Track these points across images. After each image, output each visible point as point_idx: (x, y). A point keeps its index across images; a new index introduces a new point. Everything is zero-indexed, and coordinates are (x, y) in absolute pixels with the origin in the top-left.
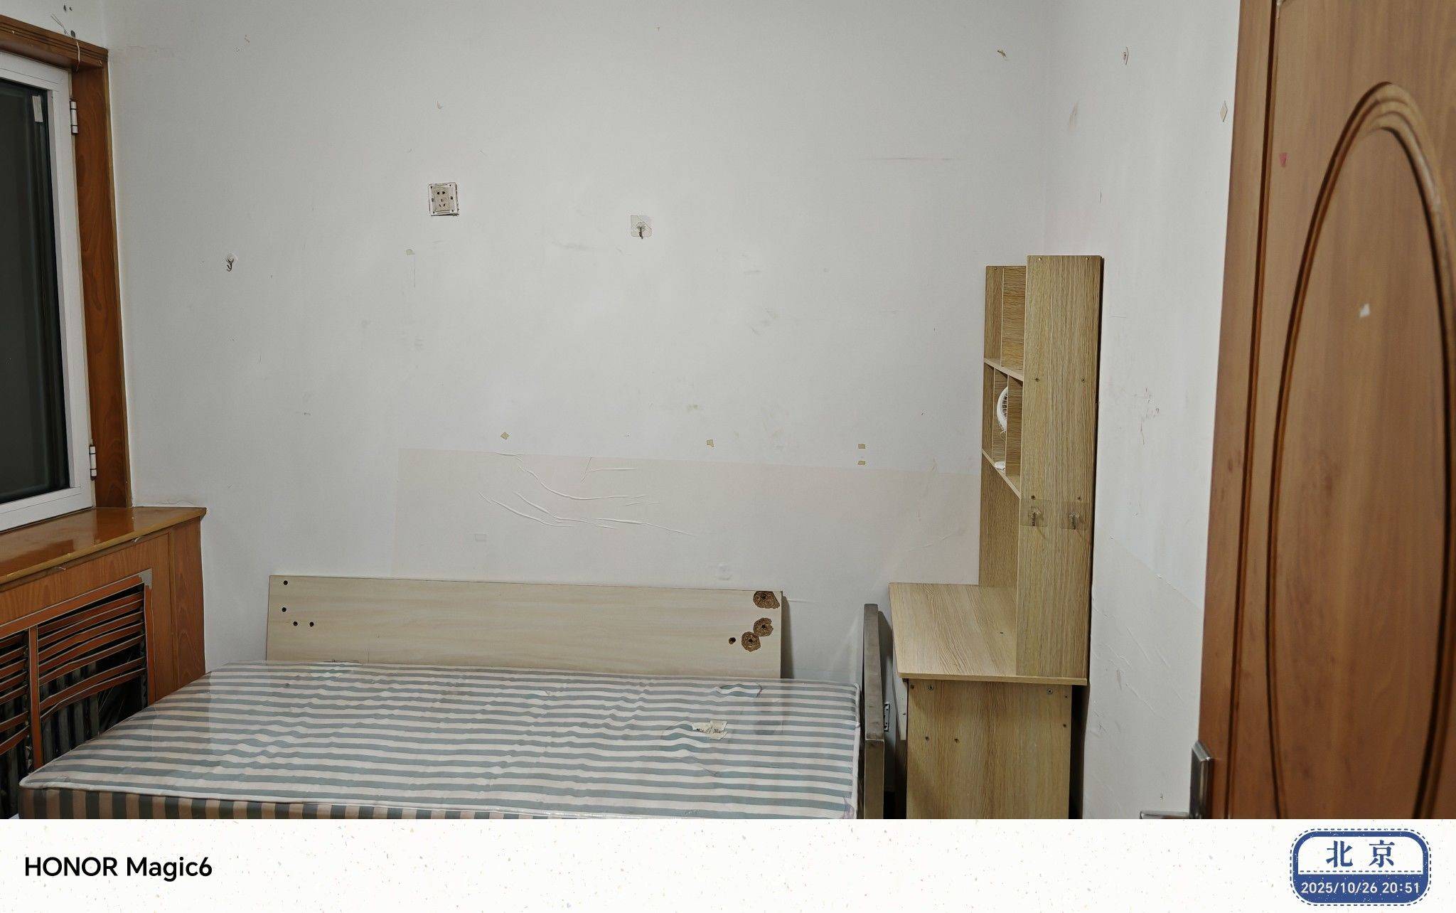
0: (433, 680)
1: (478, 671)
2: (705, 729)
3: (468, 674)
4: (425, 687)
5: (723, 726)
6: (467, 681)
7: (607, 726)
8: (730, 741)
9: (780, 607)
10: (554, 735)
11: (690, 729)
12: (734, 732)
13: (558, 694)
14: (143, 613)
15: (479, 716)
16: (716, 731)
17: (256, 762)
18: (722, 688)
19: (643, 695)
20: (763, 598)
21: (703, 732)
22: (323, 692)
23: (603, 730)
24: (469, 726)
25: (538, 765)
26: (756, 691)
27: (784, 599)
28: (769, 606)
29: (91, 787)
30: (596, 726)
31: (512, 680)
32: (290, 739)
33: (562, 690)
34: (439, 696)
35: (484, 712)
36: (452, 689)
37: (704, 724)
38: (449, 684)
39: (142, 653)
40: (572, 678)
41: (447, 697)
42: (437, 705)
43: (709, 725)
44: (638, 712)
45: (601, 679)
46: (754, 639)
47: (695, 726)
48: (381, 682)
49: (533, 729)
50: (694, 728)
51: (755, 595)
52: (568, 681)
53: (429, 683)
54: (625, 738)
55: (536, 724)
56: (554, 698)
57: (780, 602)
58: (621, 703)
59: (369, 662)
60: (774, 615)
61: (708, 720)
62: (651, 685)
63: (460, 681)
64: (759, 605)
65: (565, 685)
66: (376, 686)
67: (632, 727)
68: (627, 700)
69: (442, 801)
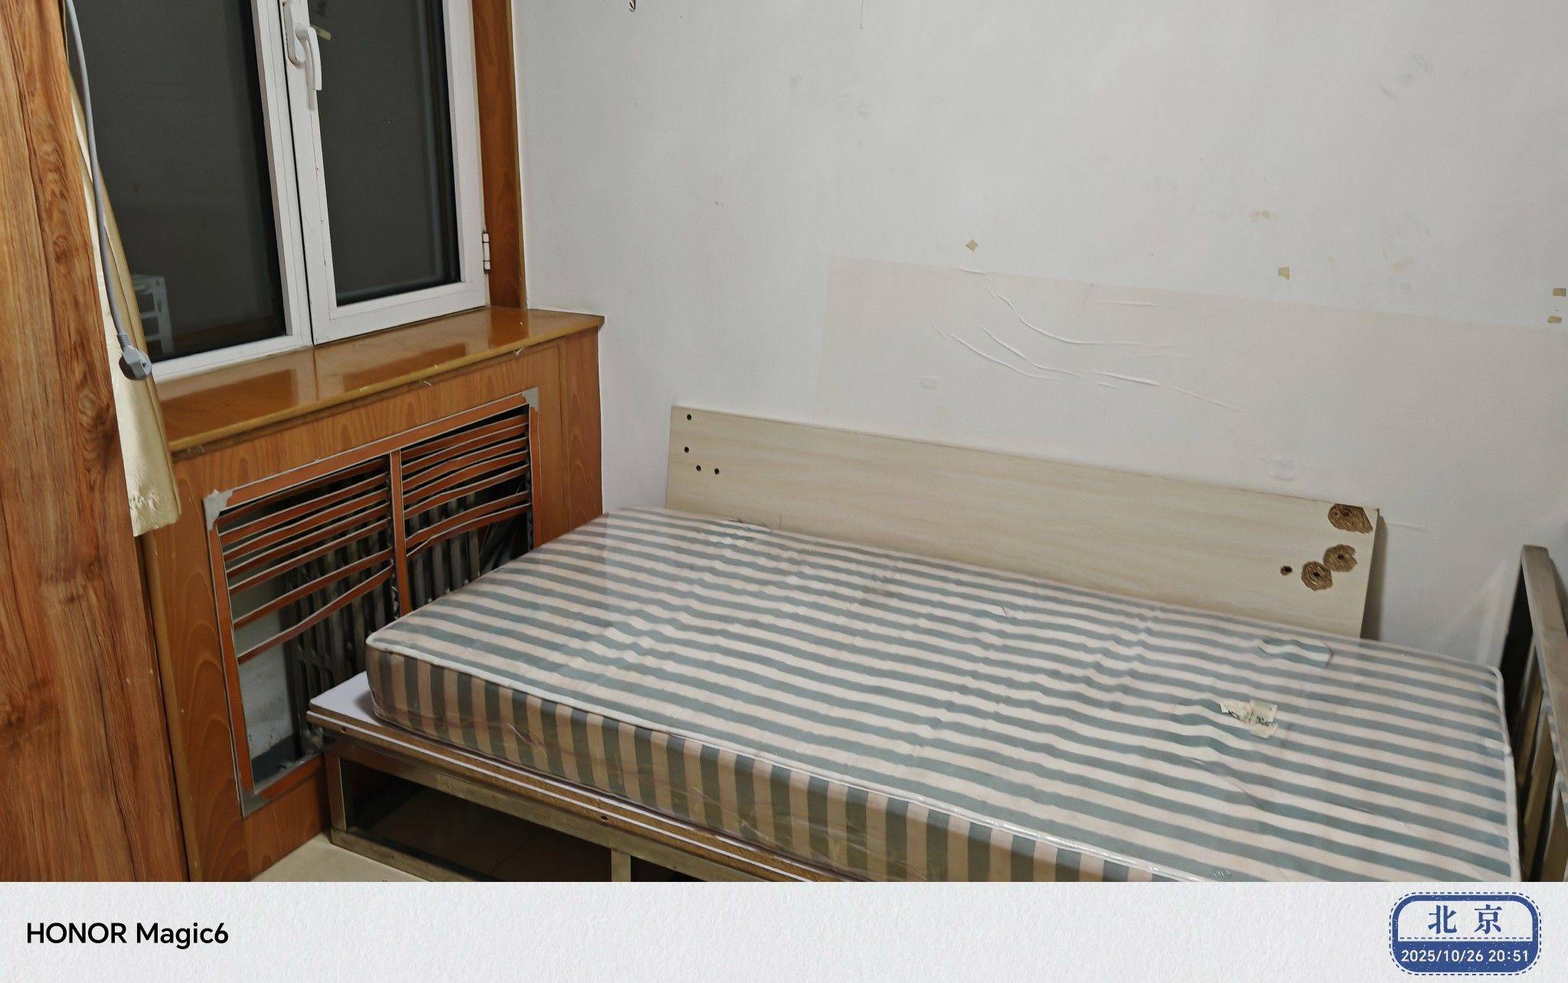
0: (853, 567)
1: (915, 562)
2: (1242, 714)
3: (901, 565)
4: (843, 577)
5: (1271, 714)
6: (898, 576)
7: (1089, 682)
8: (1284, 744)
9: (1372, 534)
10: (1011, 683)
11: (1217, 709)
12: (1290, 727)
13: (1020, 615)
14: (528, 439)
15: (909, 635)
16: (1260, 720)
17: (623, 659)
18: (1269, 641)
19: (1143, 637)
20: (1345, 515)
21: (1238, 718)
22: (718, 565)
23: (1081, 688)
24: (894, 649)
25: (984, 733)
26: (1324, 657)
27: (1380, 521)
28: (1354, 528)
29: (437, 661)
30: (1072, 679)
31: (959, 583)
32: (668, 630)
33: (1026, 609)
34: (859, 595)
35: (915, 629)
36: (878, 585)
37: (1241, 704)
38: (874, 578)
39: (528, 485)
40: (1041, 591)
41: (870, 597)
42: (855, 608)
43: (1250, 706)
44: (1136, 666)
45: (1084, 599)
46: (1322, 573)
47: (1226, 704)
48: (791, 561)
49: (982, 668)
50: (1224, 710)
51: (1332, 509)
52: (1035, 597)
53: (849, 572)
54: (1116, 707)
55: (987, 661)
56: (1015, 622)
57: (1374, 524)
58: (1110, 645)
59: (780, 528)
60: (1361, 544)
61: (1245, 698)
62: (1156, 620)
63: (889, 574)
64: (1337, 524)
65: (1030, 602)
66: (784, 566)
67: (1126, 690)
68: (1119, 641)
69: (844, 769)
